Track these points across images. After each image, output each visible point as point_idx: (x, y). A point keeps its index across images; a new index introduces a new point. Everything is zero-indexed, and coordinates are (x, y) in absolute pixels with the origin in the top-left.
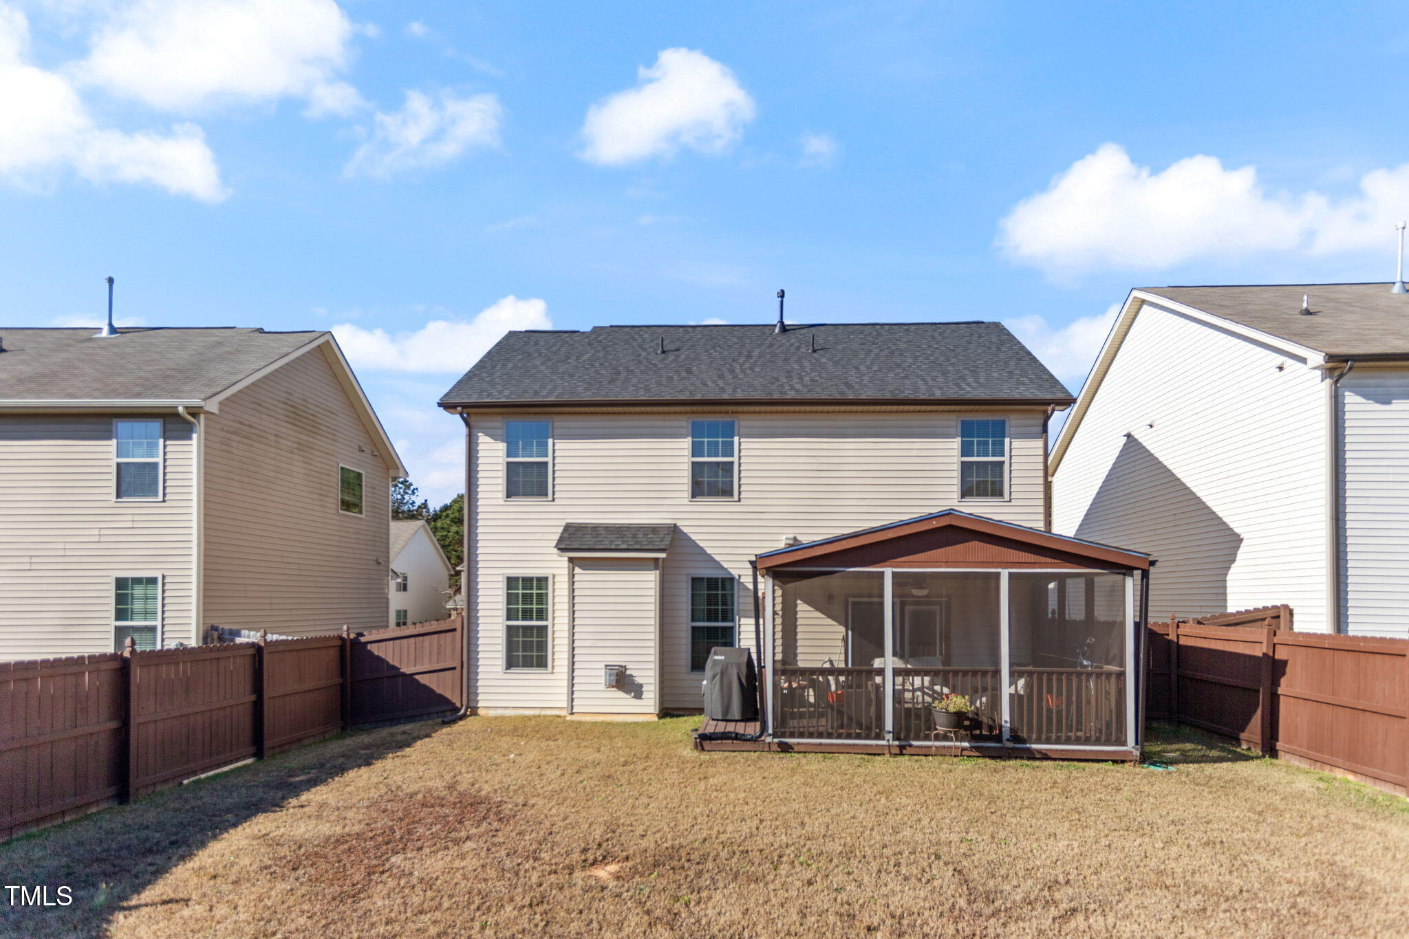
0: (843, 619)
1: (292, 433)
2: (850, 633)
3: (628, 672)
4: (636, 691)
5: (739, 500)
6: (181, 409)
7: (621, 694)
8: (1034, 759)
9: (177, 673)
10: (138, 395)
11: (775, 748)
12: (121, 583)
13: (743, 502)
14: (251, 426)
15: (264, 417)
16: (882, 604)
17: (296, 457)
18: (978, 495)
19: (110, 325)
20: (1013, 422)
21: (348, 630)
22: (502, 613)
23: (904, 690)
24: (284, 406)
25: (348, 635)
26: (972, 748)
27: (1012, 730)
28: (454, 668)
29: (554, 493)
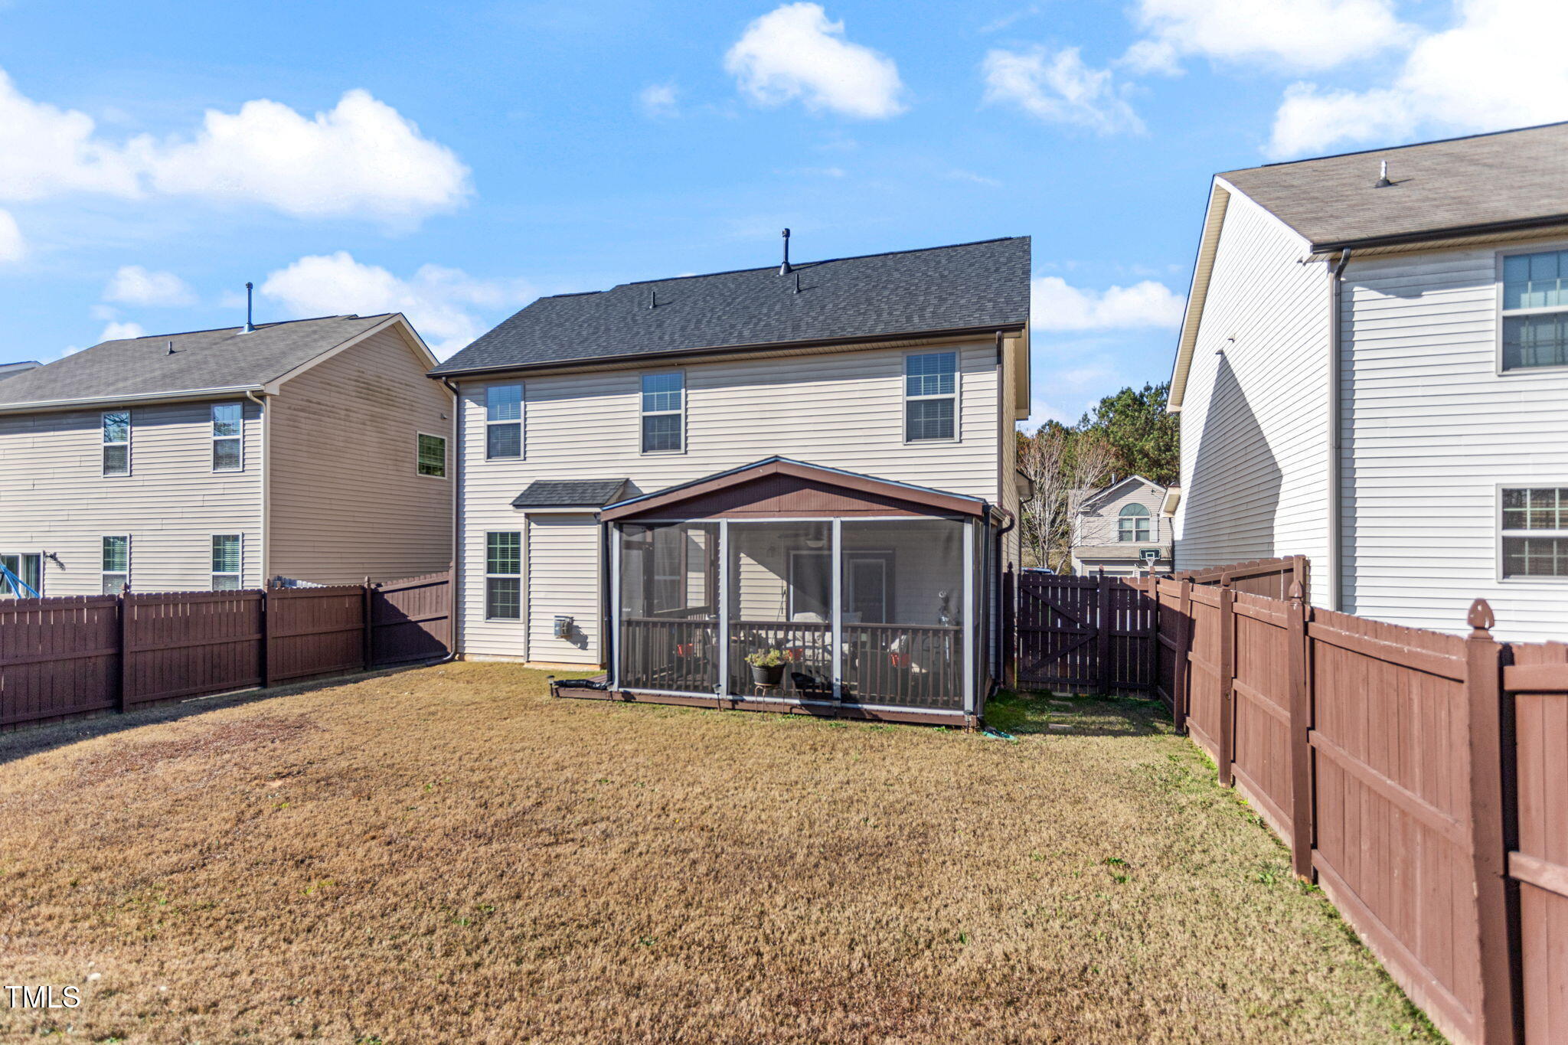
0: (785, 575)
1: (365, 407)
2: (791, 587)
3: (575, 623)
4: (582, 642)
5: (686, 453)
6: (248, 394)
7: (569, 644)
8: (864, 720)
9: (176, 612)
10: (227, 383)
11: (619, 697)
12: (217, 540)
13: (690, 454)
14: (319, 404)
15: (333, 394)
16: (830, 556)
17: (368, 428)
18: (927, 437)
19: (250, 323)
20: (966, 353)
21: (369, 581)
22: (484, 566)
23: (804, 647)
24: (354, 383)
25: (369, 585)
26: (802, 705)
27: (842, 687)
28: (446, 617)
29: (525, 452)
